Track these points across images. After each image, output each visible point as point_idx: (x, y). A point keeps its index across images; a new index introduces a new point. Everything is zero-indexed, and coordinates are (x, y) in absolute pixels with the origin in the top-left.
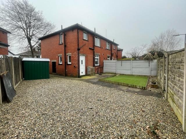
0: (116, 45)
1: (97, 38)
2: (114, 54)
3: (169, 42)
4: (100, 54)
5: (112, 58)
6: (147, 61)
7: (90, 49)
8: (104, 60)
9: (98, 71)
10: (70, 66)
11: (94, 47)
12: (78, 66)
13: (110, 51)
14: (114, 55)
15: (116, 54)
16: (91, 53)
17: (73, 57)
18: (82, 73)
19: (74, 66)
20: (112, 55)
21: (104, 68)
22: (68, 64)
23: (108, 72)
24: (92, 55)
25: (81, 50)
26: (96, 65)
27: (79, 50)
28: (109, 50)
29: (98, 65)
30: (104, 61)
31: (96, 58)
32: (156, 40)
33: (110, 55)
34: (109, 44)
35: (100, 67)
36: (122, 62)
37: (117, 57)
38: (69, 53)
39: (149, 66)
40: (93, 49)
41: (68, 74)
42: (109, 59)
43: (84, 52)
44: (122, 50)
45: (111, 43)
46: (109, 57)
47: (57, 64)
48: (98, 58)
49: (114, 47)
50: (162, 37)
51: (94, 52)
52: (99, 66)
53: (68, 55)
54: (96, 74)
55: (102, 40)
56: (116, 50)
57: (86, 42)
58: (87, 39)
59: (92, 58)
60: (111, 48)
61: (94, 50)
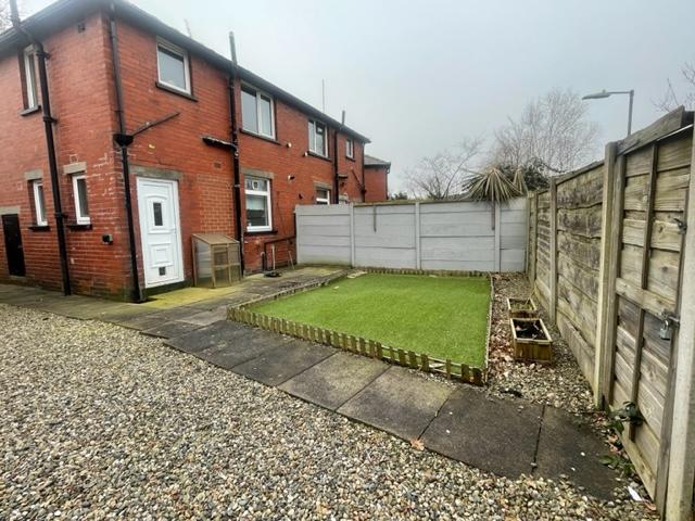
0: (358, 141)
1: (253, 93)
2: (346, 181)
3: (555, 141)
4: (272, 176)
5: (340, 197)
6: (482, 206)
7: (207, 142)
8: (297, 206)
9: (264, 259)
10: (83, 235)
11: (235, 137)
12: (126, 235)
13: (328, 167)
14: (351, 183)
15: (360, 179)
16: (218, 166)
17: (94, 182)
18: (162, 271)
19: (106, 239)
20: (338, 182)
21: (299, 241)
22: (79, 223)
23: (316, 261)
24: (226, 180)
25: (147, 146)
26: (251, 229)
27: (123, 140)
28: (325, 159)
29: (268, 228)
30: (299, 210)
31: (248, 192)
32: (512, 132)
33: (328, 184)
34: (322, 134)
35: (279, 237)
36: (375, 214)
37: (363, 192)
38: (74, 160)
39: (494, 228)
40: (229, 146)
41: (82, 282)
42: (327, 200)
43: (166, 160)
44: (387, 167)
45: (334, 131)
46: (323, 192)
47: (24, 229)
48: (267, 194)
49: (347, 149)
50: (533, 117)
51: (236, 162)
52: (274, 232)
53: (71, 176)
54: (255, 272)
55: (282, 109)
56: (359, 166)
57: (181, 104)
58: (187, 91)
59: (226, 196)
60: (332, 153)
61: (235, 150)
